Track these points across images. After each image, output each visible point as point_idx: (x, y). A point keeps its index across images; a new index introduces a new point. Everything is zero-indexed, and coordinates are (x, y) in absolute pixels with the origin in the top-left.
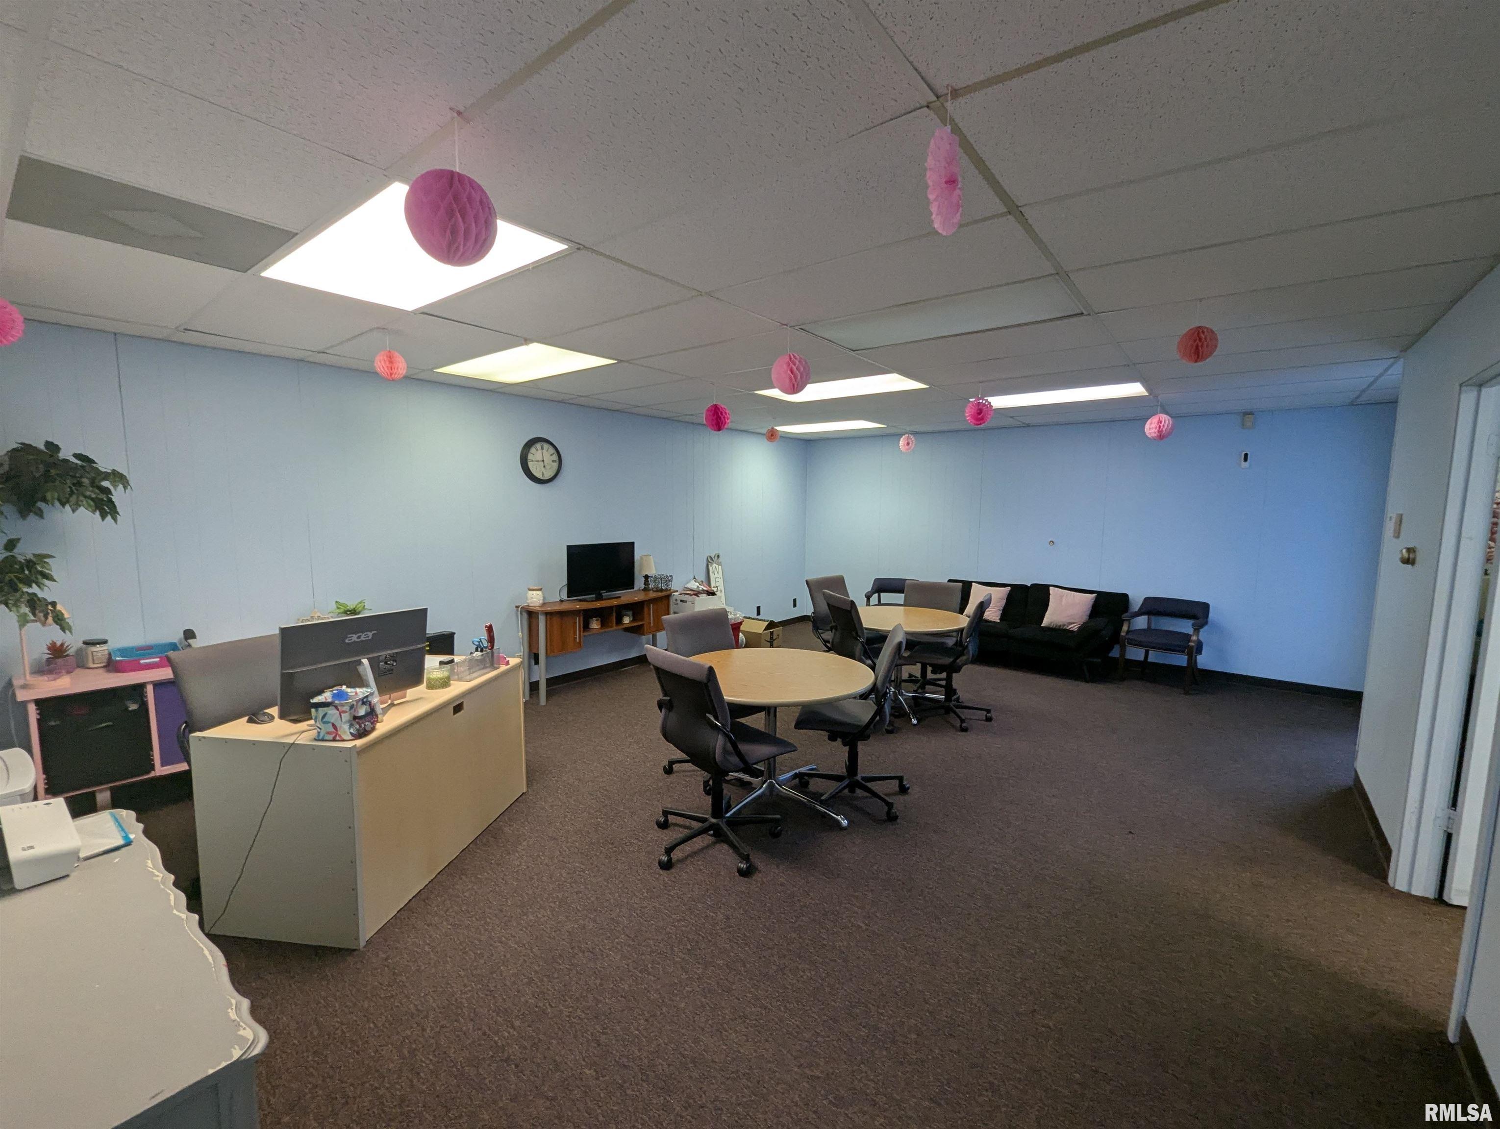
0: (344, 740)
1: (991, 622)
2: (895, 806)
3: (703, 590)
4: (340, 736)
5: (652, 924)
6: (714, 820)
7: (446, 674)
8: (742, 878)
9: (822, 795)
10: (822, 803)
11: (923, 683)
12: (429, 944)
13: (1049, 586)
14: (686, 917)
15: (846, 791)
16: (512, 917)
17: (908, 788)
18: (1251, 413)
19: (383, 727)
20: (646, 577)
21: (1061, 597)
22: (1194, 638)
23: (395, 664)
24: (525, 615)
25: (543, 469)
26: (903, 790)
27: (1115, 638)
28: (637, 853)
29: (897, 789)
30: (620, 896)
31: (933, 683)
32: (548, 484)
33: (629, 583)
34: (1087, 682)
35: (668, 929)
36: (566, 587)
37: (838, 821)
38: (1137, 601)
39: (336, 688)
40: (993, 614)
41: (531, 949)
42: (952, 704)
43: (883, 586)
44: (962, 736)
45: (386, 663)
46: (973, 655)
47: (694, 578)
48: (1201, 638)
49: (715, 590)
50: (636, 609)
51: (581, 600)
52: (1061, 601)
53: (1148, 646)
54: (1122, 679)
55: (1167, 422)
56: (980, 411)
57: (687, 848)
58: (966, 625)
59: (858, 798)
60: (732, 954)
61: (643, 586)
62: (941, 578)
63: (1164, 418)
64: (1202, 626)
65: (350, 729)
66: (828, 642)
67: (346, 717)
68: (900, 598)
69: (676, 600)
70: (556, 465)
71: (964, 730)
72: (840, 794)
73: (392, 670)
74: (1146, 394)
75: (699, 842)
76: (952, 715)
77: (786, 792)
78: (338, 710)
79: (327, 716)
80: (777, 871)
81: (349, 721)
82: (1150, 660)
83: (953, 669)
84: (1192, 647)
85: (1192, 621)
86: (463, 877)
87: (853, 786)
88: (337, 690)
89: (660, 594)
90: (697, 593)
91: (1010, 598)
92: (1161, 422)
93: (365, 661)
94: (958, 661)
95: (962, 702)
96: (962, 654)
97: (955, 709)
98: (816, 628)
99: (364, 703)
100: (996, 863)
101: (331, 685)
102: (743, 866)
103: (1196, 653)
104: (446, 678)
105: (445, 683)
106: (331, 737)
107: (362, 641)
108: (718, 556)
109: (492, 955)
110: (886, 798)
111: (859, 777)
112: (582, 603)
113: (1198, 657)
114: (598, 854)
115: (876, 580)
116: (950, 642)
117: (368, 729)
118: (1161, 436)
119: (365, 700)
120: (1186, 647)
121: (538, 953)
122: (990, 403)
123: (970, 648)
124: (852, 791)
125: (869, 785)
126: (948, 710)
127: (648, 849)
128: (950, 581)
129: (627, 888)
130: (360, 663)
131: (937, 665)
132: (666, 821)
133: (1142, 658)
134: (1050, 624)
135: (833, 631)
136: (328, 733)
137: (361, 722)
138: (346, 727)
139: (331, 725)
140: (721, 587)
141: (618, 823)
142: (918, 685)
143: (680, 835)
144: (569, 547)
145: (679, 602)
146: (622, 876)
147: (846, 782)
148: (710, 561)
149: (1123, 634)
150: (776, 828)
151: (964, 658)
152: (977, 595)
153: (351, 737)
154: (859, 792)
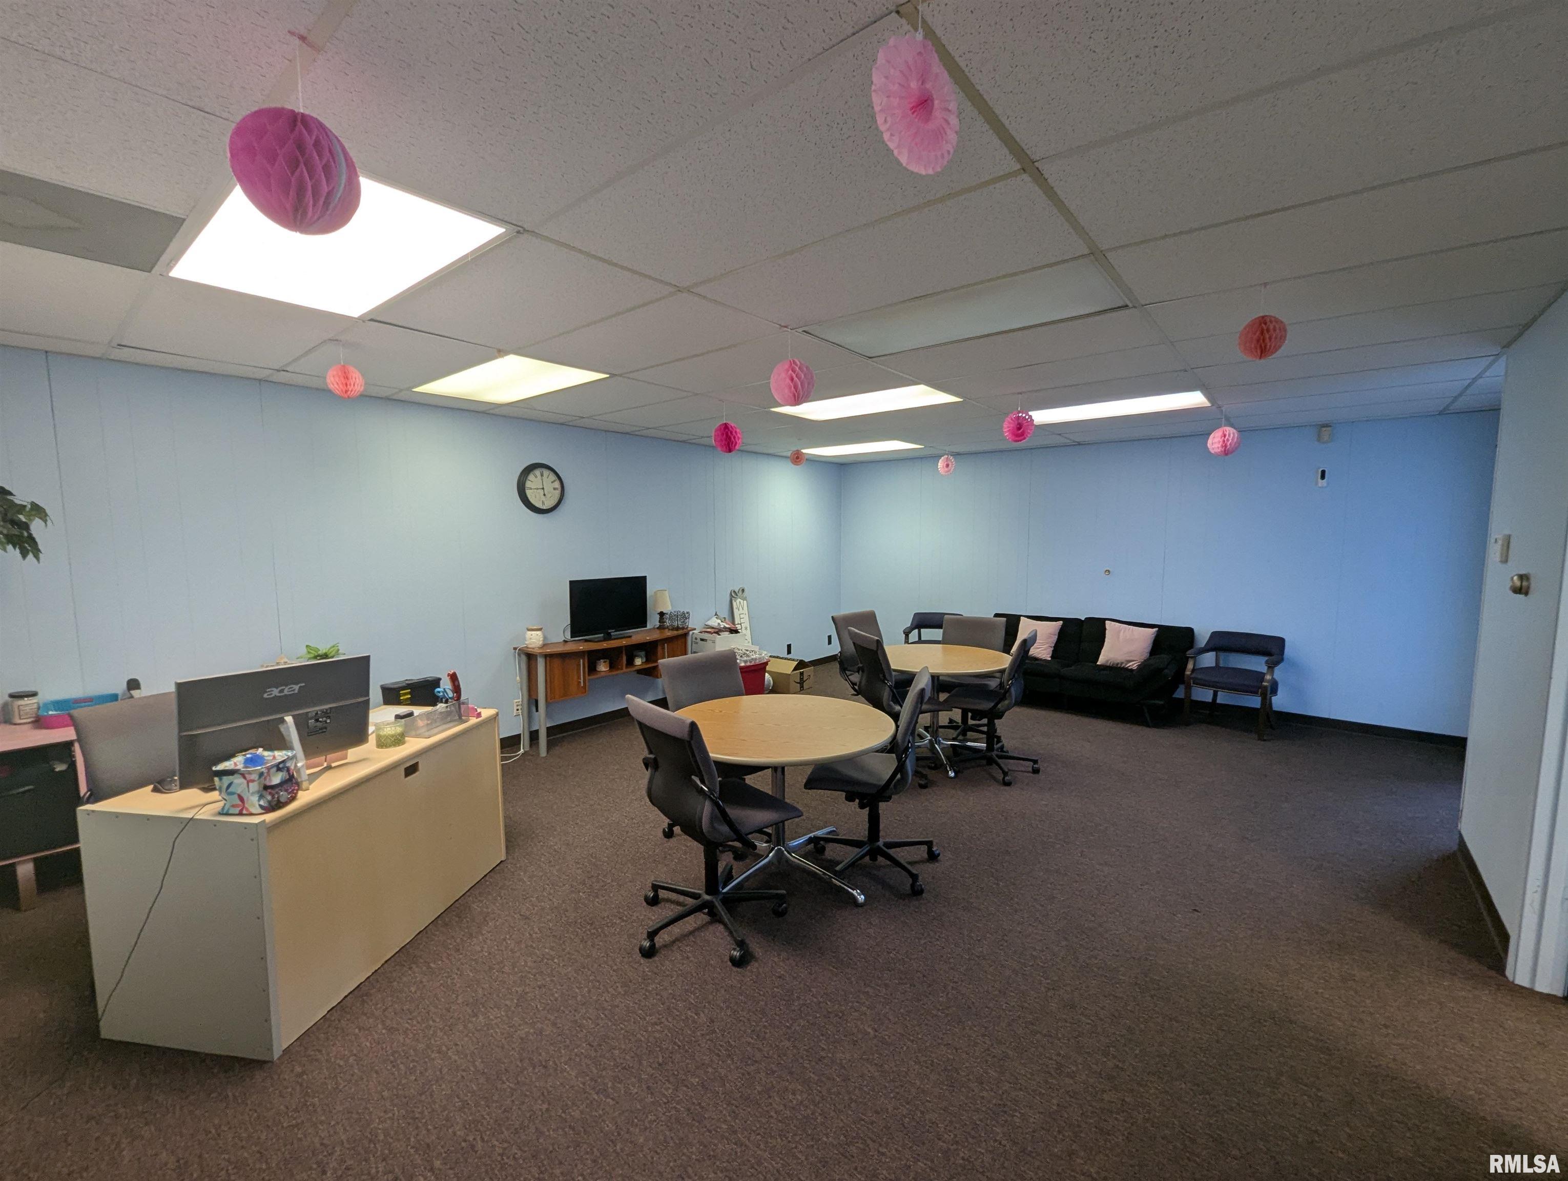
0: (251, 814)
1: (1041, 660)
2: (920, 878)
3: (725, 628)
4: (247, 809)
5: (622, 1029)
6: (707, 897)
7: (399, 730)
8: (735, 969)
9: (838, 863)
10: (838, 874)
11: (964, 729)
12: (355, 1055)
13: (1104, 620)
14: (663, 1020)
15: (867, 858)
16: (459, 1018)
17: (939, 855)
18: (1327, 426)
19: (304, 798)
20: (662, 614)
21: (1119, 631)
22: (1268, 677)
23: (328, 721)
24: (524, 658)
25: (543, 498)
26: (933, 857)
27: (1179, 678)
28: (618, 936)
29: (926, 856)
30: (589, 991)
31: (974, 729)
32: (549, 514)
33: (641, 621)
34: (1148, 726)
35: (639, 1036)
36: (569, 627)
37: (852, 894)
38: (1203, 635)
39: (250, 751)
40: (1042, 650)
41: (474, 1062)
42: (994, 753)
43: (923, 621)
44: (1006, 792)
45: (317, 720)
46: (1016, 698)
47: (716, 614)
48: (1275, 676)
49: (739, 627)
50: (650, 649)
51: (586, 641)
52: (1118, 637)
53: (1216, 686)
54: (1187, 724)
55: (1232, 435)
56: (1020, 427)
57: (676, 930)
58: (1007, 666)
59: (879, 868)
60: (710, 1070)
61: (658, 624)
62: (987, 613)
63: (1229, 430)
64: (1277, 663)
65: (259, 800)
66: (856, 684)
67: (254, 787)
68: (937, 634)
69: (696, 639)
70: (558, 493)
71: (1008, 784)
72: (859, 862)
73: (326, 728)
74: (1208, 404)
75: (691, 922)
76: (995, 766)
77: (796, 861)
78: (245, 778)
79: (233, 786)
80: (776, 959)
81: (258, 792)
82: (1219, 701)
83: (994, 715)
84: (1266, 687)
85: (1266, 658)
86: (414, 966)
87: (874, 853)
88: (251, 754)
89: (675, 633)
90: (718, 631)
91: (1062, 633)
92: (1225, 436)
93: (289, 719)
94: (999, 706)
95: (1007, 752)
96: (1003, 698)
97: (997, 759)
98: (843, 669)
99: (279, 769)
100: (1035, 950)
101: (245, 748)
102: (736, 954)
103: (1271, 693)
104: (399, 735)
105: (398, 740)
106: (237, 811)
107: (286, 695)
108: (743, 590)
109: (426, 1070)
110: (909, 867)
111: (880, 843)
112: (586, 644)
113: (1273, 698)
114: (572, 937)
115: (916, 615)
116: (993, 684)
117: (283, 800)
118: (1226, 452)
119: (281, 766)
120: (1260, 688)
121: (480, 1066)
122: (1031, 417)
123: (1013, 690)
124: (874, 859)
125: (891, 852)
126: (991, 761)
127: (631, 931)
128: (997, 615)
129: (598, 981)
130: (282, 721)
131: (977, 710)
132: (656, 896)
133: (1210, 700)
134: (1107, 661)
135: (860, 672)
136: (233, 806)
137: (273, 792)
138: (255, 798)
139: (236, 797)
140: (746, 623)
141: (603, 899)
142: (959, 731)
143: (671, 913)
144: (571, 582)
145: (699, 640)
146: (596, 966)
147: (866, 849)
148: (733, 595)
149: (1188, 673)
150: (780, 905)
151: (1006, 702)
152: (1025, 629)
153: (260, 811)
154: (881, 859)
